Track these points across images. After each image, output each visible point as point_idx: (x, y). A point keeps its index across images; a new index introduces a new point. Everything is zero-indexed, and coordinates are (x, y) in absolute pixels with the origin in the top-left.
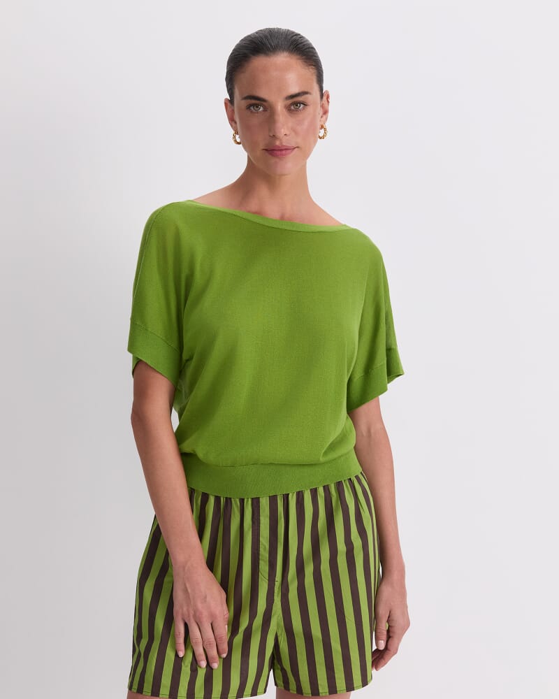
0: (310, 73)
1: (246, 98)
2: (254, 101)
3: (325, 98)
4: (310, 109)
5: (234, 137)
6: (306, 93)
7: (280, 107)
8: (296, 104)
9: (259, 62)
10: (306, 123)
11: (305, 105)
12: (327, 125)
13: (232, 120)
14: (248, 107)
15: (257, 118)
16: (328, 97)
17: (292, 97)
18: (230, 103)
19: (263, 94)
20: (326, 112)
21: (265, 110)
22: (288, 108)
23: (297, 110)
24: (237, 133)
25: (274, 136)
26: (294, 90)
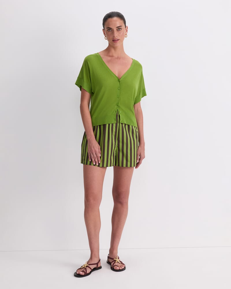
0: (122, 22)
1: (107, 28)
2: (109, 29)
3: (126, 27)
4: (122, 30)
5: (105, 38)
6: (121, 26)
7: (115, 29)
8: (119, 29)
9: (110, 19)
10: (122, 34)
11: (121, 29)
12: (127, 34)
13: (104, 34)
14: (108, 30)
15: (110, 33)
16: (127, 27)
17: (118, 27)
18: (104, 30)
19: (111, 27)
20: (127, 31)
21: (112, 31)
22: (117, 30)
23: (119, 30)
24: (106, 37)
25: (114, 37)
26: (118, 26)
